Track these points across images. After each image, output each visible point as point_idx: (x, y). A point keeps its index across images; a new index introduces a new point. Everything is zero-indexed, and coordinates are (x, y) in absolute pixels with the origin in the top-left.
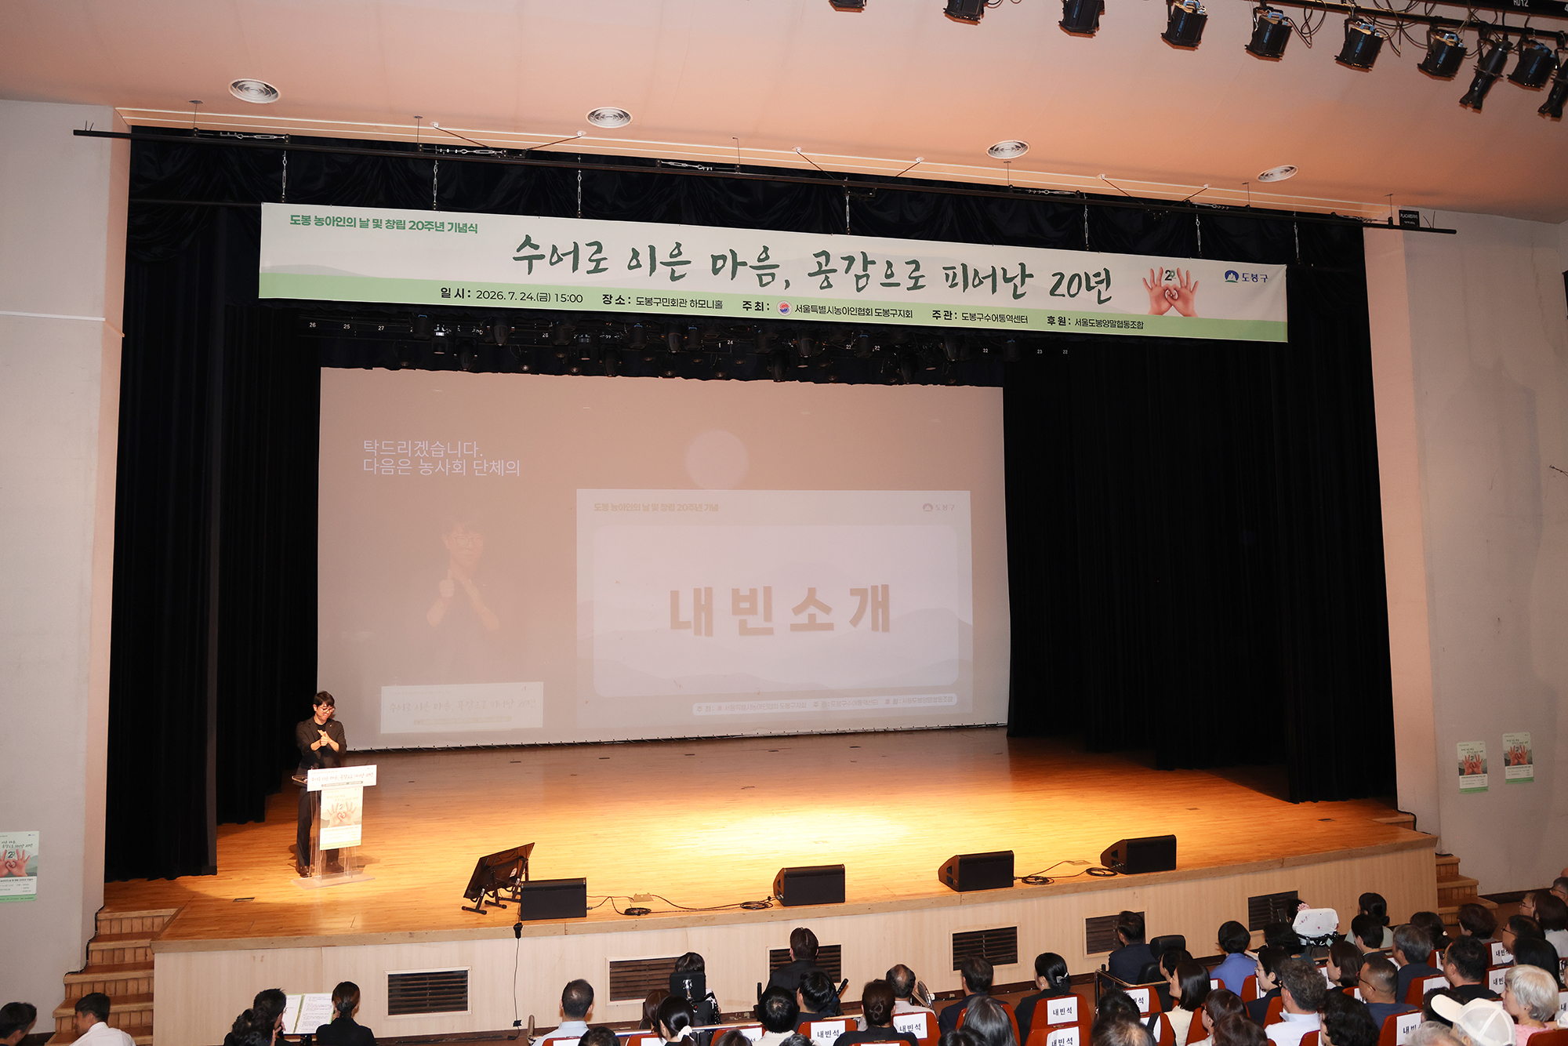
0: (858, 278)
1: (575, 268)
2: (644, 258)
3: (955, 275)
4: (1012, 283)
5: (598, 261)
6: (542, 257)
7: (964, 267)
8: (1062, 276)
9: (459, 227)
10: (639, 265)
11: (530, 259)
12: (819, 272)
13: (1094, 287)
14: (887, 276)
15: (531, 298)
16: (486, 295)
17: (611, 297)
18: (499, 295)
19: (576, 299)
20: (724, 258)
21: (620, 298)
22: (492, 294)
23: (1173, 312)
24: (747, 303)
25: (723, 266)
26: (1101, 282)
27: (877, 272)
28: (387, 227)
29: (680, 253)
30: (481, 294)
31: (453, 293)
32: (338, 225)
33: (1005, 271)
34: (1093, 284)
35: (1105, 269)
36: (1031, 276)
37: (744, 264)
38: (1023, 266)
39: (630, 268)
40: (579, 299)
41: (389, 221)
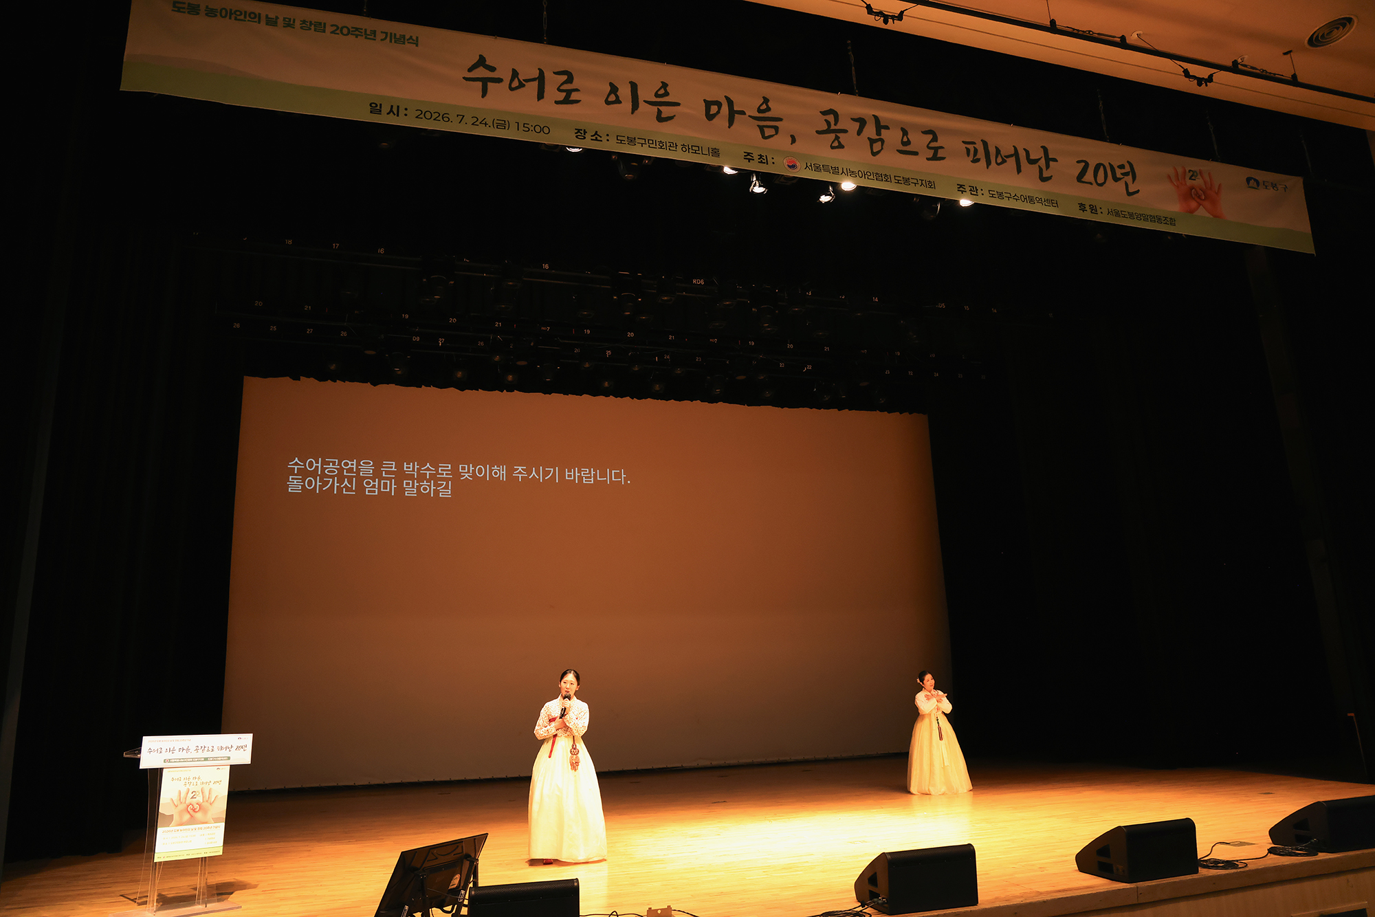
0: (872, 141)
1: (541, 96)
2: (625, 92)
3: (976, 151)
4: (1036, 166)
5: (569, 92)
6: (499, 80)
7: (985, 144)
8: (1087, 165)
9: (395, 38)
10: (618, 101)
11: (485, 81)
12: (828, 131)
13: (1120, 179)
14: (904, 144)
15: (486, 124)
16: (428, 115)
17: (585, 132)
18: (445, 117)
19: (542, 130)
20: (719, 104)
21: (596, 133)
22: (435, 116)
23: (1202, 212)
24: (748, 154)
25: (718, 112)
26: (1126, 174)
27: (892, 137)
28: (301, 28)
29: (667, 94)
30: (421, 114)
31: (386, 109)
32: (236, 19)
33: (1027, 152)
34: (1119, 175)
35: (1128, 162)
36: (1055, 160)
37: (743, 113)
38: (1045, 149)
39: (608, 102)
40: (546, 130)
41: (304, 22)
